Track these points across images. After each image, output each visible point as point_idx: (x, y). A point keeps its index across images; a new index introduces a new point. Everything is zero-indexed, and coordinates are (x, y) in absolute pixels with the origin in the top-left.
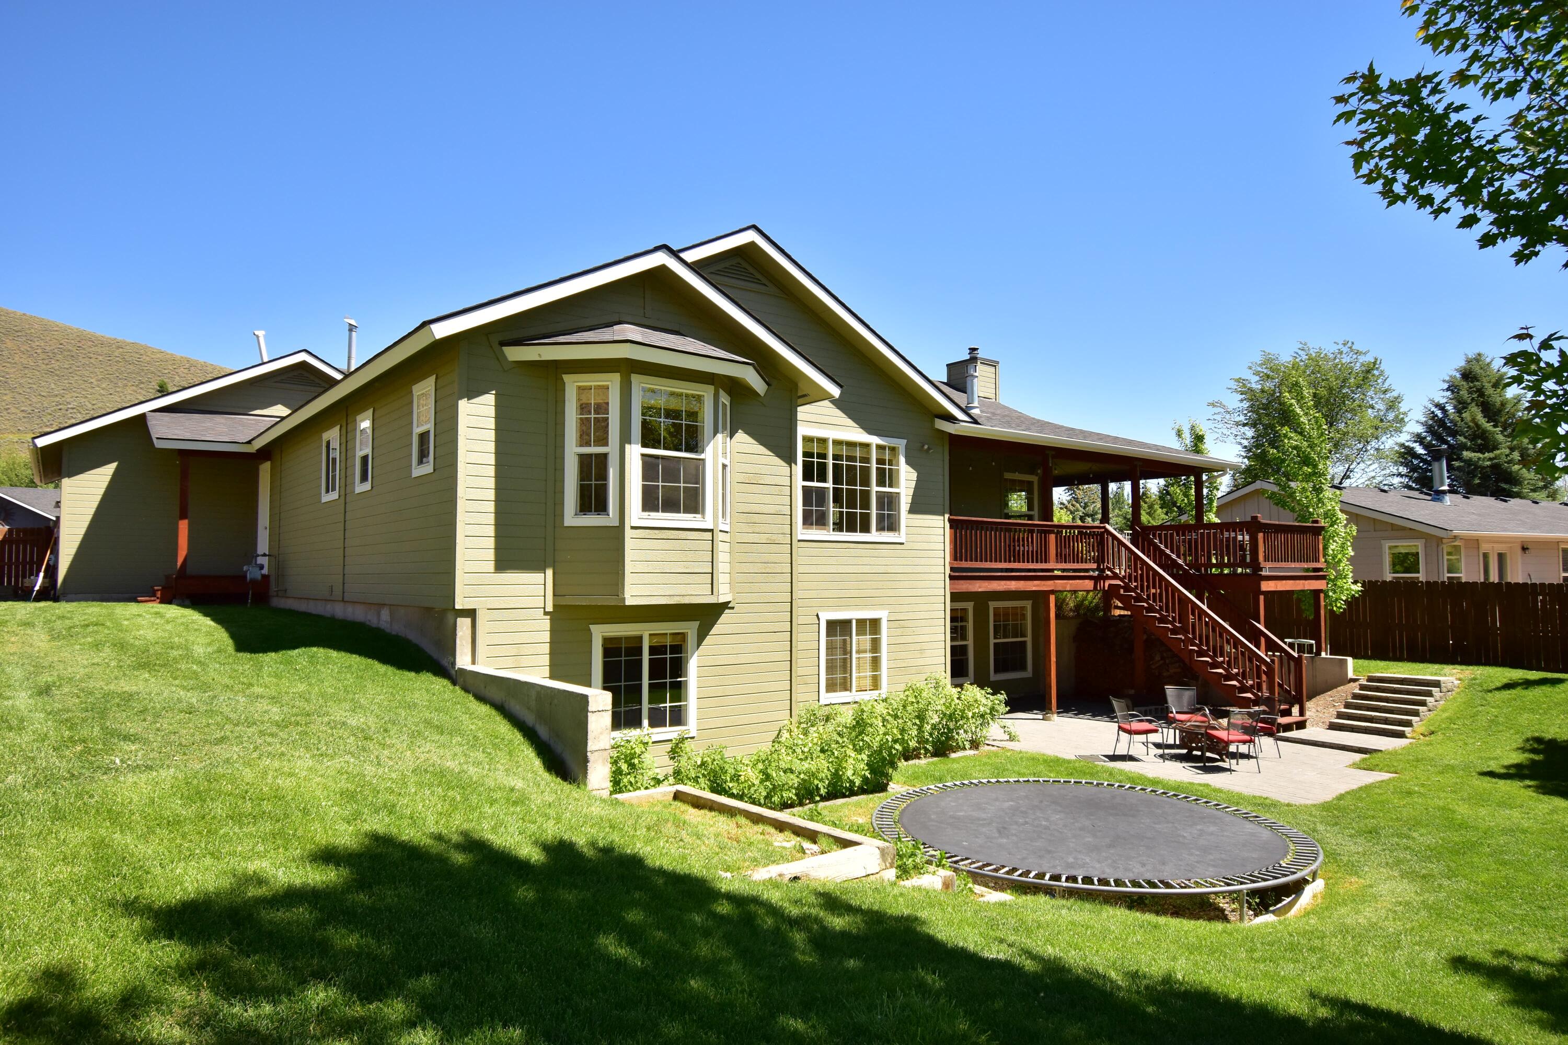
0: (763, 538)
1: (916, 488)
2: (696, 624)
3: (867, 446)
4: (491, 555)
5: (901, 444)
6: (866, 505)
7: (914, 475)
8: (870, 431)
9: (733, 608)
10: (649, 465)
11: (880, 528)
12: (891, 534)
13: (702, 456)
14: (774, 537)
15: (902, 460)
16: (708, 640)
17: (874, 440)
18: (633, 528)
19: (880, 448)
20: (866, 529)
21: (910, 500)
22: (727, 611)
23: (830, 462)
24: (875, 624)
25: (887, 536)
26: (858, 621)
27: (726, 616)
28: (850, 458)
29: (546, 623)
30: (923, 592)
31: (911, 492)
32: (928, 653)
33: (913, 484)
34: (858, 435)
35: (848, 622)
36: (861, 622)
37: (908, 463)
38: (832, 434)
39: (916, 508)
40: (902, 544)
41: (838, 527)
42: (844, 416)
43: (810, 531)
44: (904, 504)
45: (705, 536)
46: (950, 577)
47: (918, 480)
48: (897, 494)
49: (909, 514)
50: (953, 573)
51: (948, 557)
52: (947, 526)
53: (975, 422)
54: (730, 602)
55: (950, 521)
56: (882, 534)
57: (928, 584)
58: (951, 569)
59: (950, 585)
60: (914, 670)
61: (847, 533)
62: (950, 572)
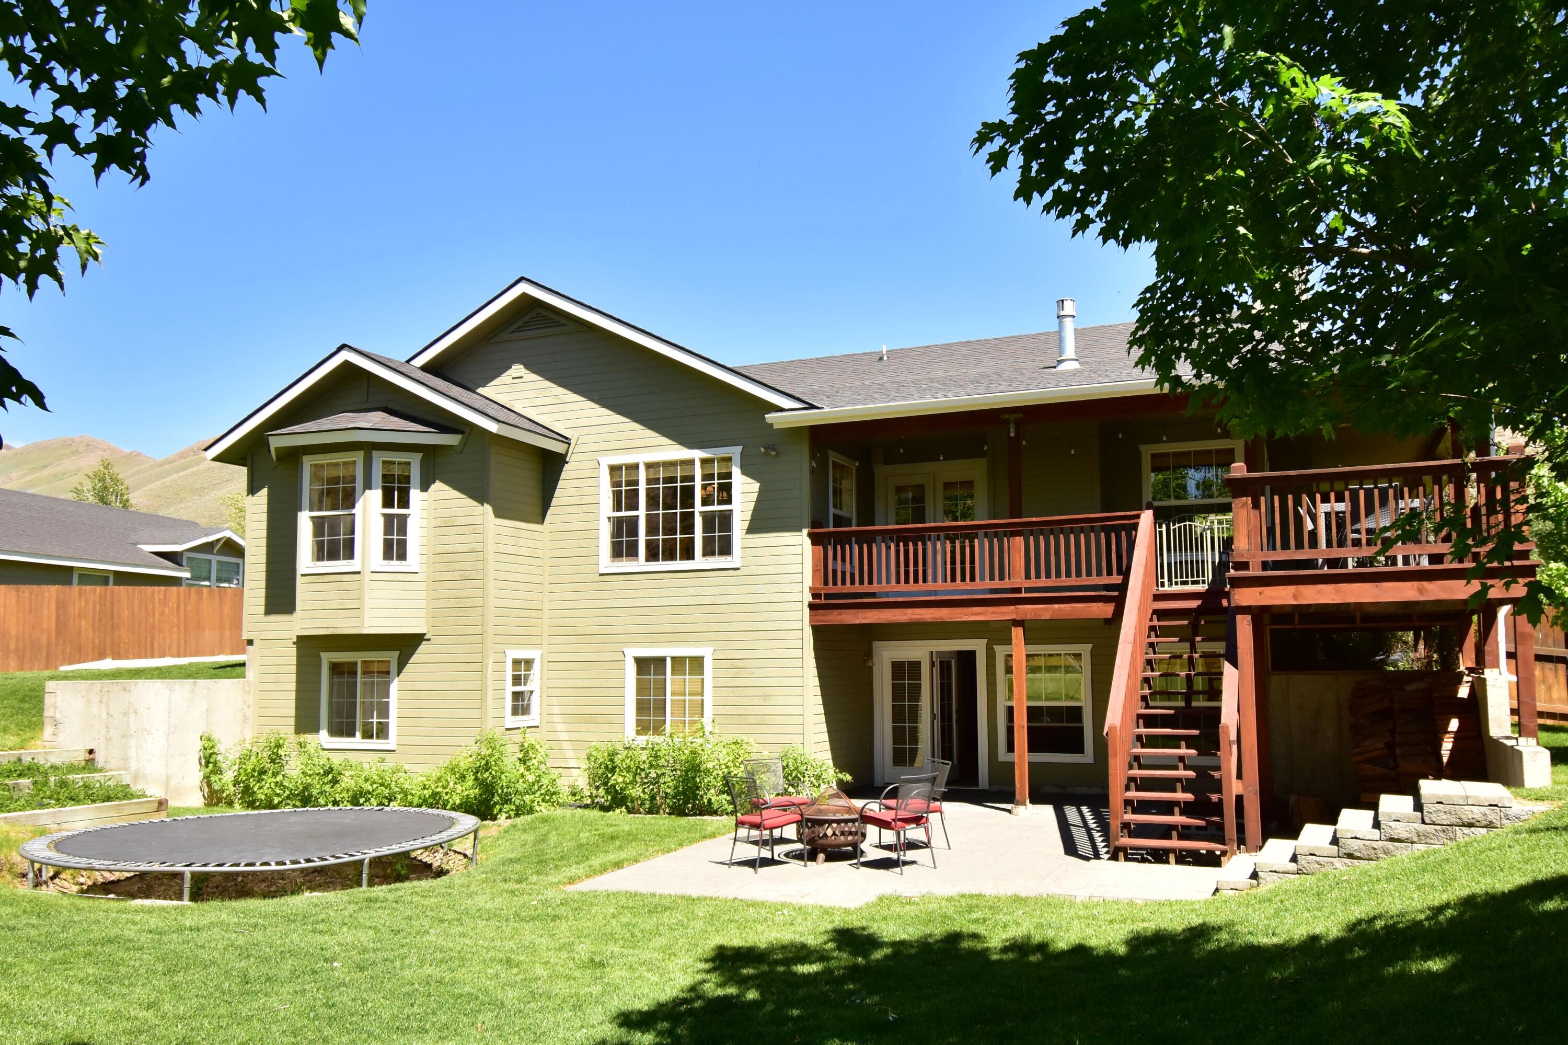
0: (457, 575)
1: (758, 501)
2: (396, 654)
3: (691, 462)
4: (262, 601)
5: (735, 452)
6: (688, 527)
7: (754, 486)
8: (690, 445)
9: (429, 640)
10: (318, 524)
11: (708, 553)
12: (723, 558)
13: (354, 511)
14: (468, 573)
15: (736, 471)
16: (408, 667)
17: (697, 454)
18: (302, 575)
19: (704, 461)
20: (688, 554)
21: (750, 516)
22: (424, 642)
23: (642, 488)
24: (697, 663)
25: (717, 561)
26: (673, 659)
27: (423, 647)
28: (668, 480)
29: (293, 650)
30: (768, 626)
31: (751, 505)
32: (772, 701)
33: (753, 496)
34: (675, 452)
35: (663, 660)
36: (678, 661)
37: (745, 472)
38: (641, 458)
39: (757, 525)
40: (738, 569)
41: (652, 556)
42: (657, 435)
43: (620, 564)
44: (740, 523)
45: (356, 577)
46: (812, 607)
47: (761, 491)
48: (731, 511)
49: (747, 533)
50: (818, 601)
51: (808, 581)
52: (808, 542)
53: (812, 407)
54: (425, 634)
55: (810, 535)
56: (710, 559)
57: (776, 616)
58: (815, 596)
59: (810, 616)
60: (753, 720)
61: (661, 562)
62: (811, 599)
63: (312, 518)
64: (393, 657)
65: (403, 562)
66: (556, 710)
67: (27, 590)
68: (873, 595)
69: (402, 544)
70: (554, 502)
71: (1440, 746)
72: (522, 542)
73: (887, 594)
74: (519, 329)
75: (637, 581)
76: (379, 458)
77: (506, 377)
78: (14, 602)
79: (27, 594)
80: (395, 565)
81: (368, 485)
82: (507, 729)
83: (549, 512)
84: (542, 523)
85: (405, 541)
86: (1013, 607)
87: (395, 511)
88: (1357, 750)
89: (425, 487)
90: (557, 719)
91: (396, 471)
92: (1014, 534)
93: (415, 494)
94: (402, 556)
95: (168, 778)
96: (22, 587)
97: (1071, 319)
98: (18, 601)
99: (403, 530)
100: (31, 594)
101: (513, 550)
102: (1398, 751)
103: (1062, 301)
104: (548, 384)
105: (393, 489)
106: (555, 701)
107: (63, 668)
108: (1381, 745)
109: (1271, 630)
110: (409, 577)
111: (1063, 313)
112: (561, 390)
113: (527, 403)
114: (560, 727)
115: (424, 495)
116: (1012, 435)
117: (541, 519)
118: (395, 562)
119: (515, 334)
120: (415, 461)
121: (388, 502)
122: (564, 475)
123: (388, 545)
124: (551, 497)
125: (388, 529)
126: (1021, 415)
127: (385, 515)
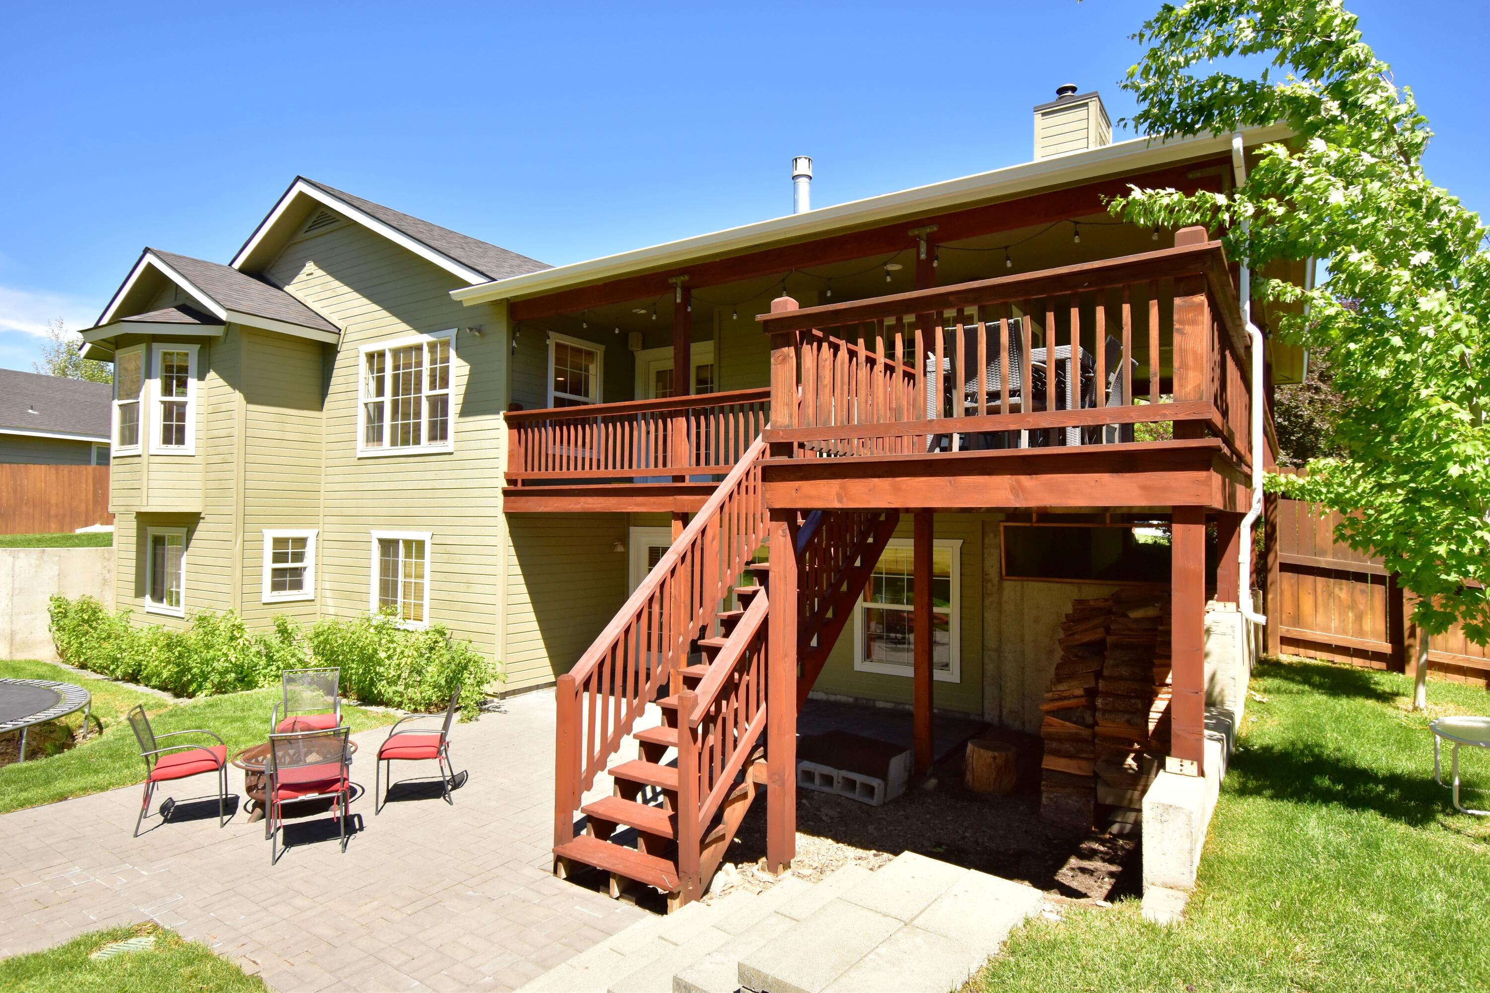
0: (220, 458)
1: (468, 384)
2: (185, 530)
3: (419, 348)
5: (451, 335)
6: (418, 412)
7: (466, 369)
8: (421, 330)
9: (204, 518)
10: (123, 412)
11: (433, 438)
12: (442, 443)
13: (138, 400)
14: (226, 456)
15: (452, 353)
16: (193, 543)
17: (425, 339)
19: (430, 346)
20: (417, 439)
21: (460, 400)
22: (201, 521)
23: (388, 374)
24: (420, 548)
25: (438, 447)
26: (405, 542)
27: (201, 526)
28: (407, 365)
29: (135, 524)
30: (472, 512)
31: (463, 389)
32: (475, 588)
33: (465, 380)
34: (411, 338)
35: (396, 542)
36: (408, 543)
37: (459, 355)
38: (386, 345)
39: (467, 411)
40: (451, 454)
41: (393, 440)
42: (399, 321)
43: (370, 449)
44: (454, 407)
45: (136, 460)
46: (506, 493)
47: (471, 374)
48: (447, 394)
49: (460, 416)
50: (512, 488)
51: (503, 466)
52: (504, 425)
53: (494, 280)
54: (200, 513)
55: (507, 419)
56: (434, 443)
57: (479, 502)
58: (510, 482)
59: (505, 502)
60: (458, 606)
61: (399, 447)
62: (505, 485)
63: (120, 406)
64: (182, 532)
65: (181, 446)
66: (327, 585)
67: (66, 470)
68: (630, 480)
69: (181, 430)
70: (331, 389)
71: (1150, 703)
72: (289, 427)
73: (645, 479)
74: (311, 228)
75: (382, 466)
76: (159, 349)
77: (302, 276)
78: (54, 477)
79: (66, 472)
80: (173, 449)
81: (149, 376)
82: (264, 604)
83: (327, 400)
84: (322, 410)
85: (183, 426)
86: (671, 498)
87: (174, 399)
88: (1049, 695)
89: (201, 377)
90: (328, 594)
91: (176, 362)
92: (673, 415)
93: (192, 382)
94: (181, 441)
95: (13, 634)
96: (61, 467)
97: (806, 179)
98: (57, 477)
99: (182, 417)
100: (70, 472)
101: (278, 435)
102: (1099, 702)
103: (796, 160)
104: (329, 278)
105: (172, 378)
106: (327, 577)
107: (79, 531)
108: (1080, 692)
109: (1005, 527)
110: (186, 460)
111: (796, 173)
112: (337, 283)
113: (315, 297)
114: (330, 602)
115: (202, 383)
116: (678, 300)
117: (320, 406)
118: (174, 446)
119: (310, 233)
120: (193, 350)
121: (167, 391)
122: (337, 364)
123: (167, 430)
124: (328, 386)
125: (168, 415)
126: (687, 278)
127: (164, 403)
